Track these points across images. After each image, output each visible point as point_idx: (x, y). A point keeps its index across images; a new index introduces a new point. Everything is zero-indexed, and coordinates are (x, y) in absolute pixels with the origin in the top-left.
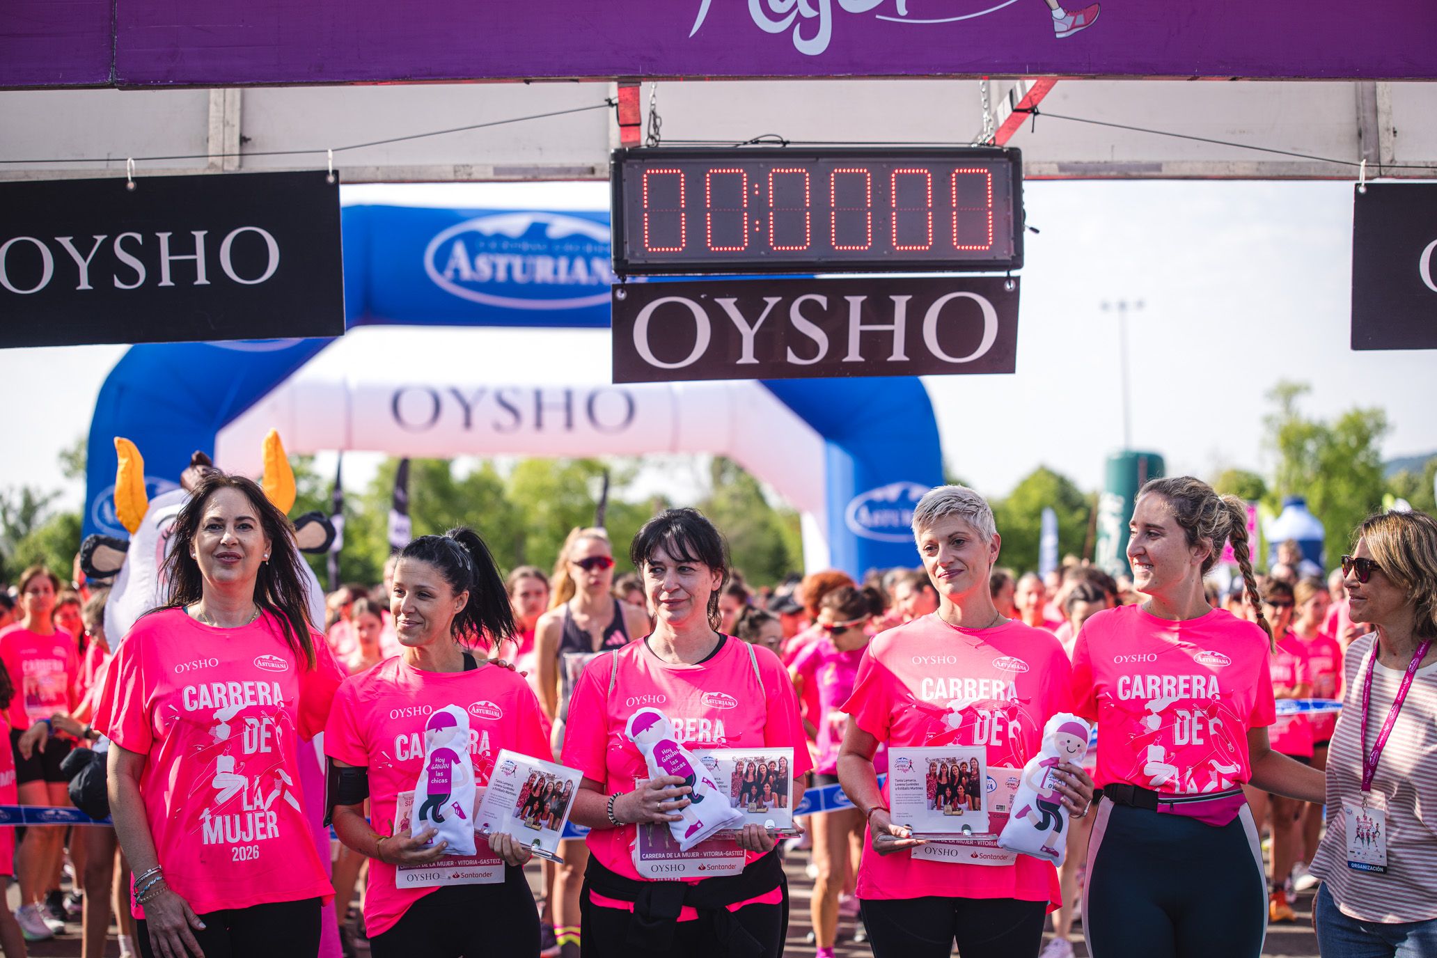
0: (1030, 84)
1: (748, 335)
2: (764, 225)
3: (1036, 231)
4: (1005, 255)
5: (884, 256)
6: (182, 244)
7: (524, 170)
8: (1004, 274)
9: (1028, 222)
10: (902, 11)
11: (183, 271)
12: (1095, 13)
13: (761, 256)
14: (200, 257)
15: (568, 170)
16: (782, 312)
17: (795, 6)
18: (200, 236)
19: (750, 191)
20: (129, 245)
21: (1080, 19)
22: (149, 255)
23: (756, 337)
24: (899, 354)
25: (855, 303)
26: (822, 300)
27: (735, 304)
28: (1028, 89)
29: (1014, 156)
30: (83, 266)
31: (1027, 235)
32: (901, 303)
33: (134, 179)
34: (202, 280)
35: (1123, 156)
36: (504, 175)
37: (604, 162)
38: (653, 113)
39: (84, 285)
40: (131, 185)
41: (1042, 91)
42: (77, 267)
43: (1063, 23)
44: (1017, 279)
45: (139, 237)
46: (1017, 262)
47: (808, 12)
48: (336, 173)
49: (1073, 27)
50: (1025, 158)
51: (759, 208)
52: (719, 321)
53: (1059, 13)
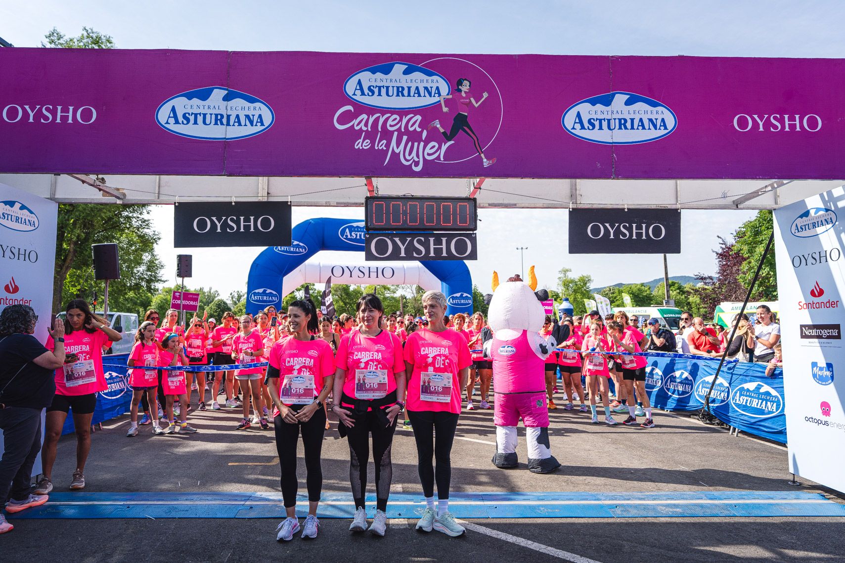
0: (478, 180)
1: (403, 248)
2: (406, 218)
3: (481, 220)
4: (472, 227)
5: (439, 227)
6: (247, 220)
7: (345, 203)
8: (472, 232)
9: (478, 218)
10: (442, 159)
11: (247, 227)
12: (495, 160)
13: (406, 226)
14: (252, 224)
15: (357, 204)
16: (412, 242)
17: (413, 157)
18: (252, 218)
19: (403, 209)
20: (232, 220)
21: (491, 162)
22: (238, 223)
23: (405, 249)
24: (444, 254)
25: (432, 239)
26: (423, 239)
27: (399, 239)
28: (478, 181)
29: (475, 200)
30: (219, 225)
31: (478, 221)
32: (444, 240)
33: (234, 202)
34: (252, 230)
35: (506, 202)
36: (339, 205)
37: (363, 201)
38: (377, 187)
39: (219, 230)
40: (233, 204)
41: (481, 183)
42: (217, 226)
43: (486, 163)
44: (476, 234)
45: (235, 218)
46: (475, 229)
47: (416, 159)
48: (291, 202)
49: (489, 164)
50: (478, 202)
51: (405, 213)
52: (395, 244)
53: (485, 160)
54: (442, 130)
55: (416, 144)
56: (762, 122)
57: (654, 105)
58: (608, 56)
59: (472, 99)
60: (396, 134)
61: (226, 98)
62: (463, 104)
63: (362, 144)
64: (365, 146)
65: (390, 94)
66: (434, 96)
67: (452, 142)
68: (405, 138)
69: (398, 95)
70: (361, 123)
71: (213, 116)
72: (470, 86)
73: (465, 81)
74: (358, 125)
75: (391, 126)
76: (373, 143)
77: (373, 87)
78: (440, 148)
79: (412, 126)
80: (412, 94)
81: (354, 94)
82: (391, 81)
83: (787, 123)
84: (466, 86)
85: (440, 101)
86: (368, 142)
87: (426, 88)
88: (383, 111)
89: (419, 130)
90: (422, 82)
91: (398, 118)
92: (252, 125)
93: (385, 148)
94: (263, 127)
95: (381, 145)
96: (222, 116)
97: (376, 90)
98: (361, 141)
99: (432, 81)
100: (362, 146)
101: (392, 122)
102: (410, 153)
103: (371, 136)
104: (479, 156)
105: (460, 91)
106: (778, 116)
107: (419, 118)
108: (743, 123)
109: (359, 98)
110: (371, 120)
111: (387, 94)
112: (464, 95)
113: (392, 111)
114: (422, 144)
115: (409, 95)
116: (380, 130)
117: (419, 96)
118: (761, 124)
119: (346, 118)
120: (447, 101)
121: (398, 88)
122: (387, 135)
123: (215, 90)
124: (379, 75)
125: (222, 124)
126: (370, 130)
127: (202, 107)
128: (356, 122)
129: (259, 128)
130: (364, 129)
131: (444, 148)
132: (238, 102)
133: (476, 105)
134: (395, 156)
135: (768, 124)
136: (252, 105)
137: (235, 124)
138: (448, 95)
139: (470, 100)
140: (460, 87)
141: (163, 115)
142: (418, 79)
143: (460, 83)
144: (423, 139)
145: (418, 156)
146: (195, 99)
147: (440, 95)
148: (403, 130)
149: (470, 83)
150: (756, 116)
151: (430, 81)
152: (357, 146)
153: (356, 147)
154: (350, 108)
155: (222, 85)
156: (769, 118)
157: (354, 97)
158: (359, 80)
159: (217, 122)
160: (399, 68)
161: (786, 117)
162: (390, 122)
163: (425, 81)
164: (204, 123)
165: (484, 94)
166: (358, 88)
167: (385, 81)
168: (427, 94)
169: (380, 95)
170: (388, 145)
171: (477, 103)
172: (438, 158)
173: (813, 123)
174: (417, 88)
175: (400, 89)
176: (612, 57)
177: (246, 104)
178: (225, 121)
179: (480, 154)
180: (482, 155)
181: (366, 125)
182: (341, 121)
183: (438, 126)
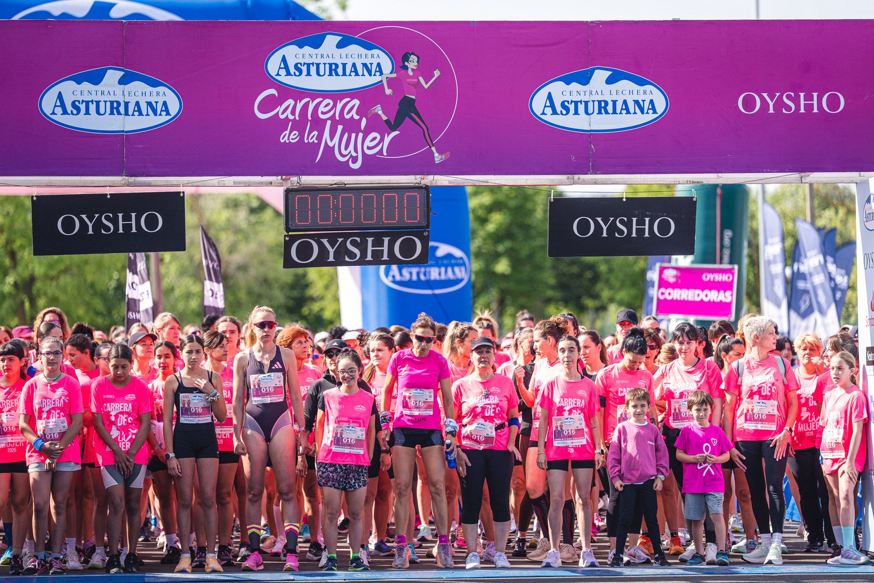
1: (332, 251)
2: (338, 214)
3: (435, 215)
4: (424, 224)
5: (380, 224)
6: (127, 218)
7: (245, 183)
8: (423, 230)
10: (385, 154)
11: (127, 227)
12: (448, 154)
13: (337, 225)
14: (133, 222)
16: (344, 243)
17: (350, 152)
18: (133, 215)
19: (333, 202)
20: (107, 218)
21: (443, 157)
22: (115, 221)
23: (334, 252)
24: (386, 258)
25: (370, 240)
26: (358, 239)
27: (327, 241)
30: (90, 225)
32: (386, 240)
33: (110, 194)
34: (134, 230)
36: (237, 184)
39: (91, 232)
40: (109, 197)
42: (88, 226)
43: (438, 158)
45: (111, 215)
46: (428, 226)
47: (354, 154)
48: (183, 192)
49: (441, 159)
51: (336, 208)
52: (322, 247)
53: (436, 155)
54: (385, 118)
55: (353, 135)
56: (772, 101)
57: (641, 83)
58: (587, 22)
59: (421, 79)
60: (329, 122)
61: (123, 81)
62: (412, 85)
63: (289, 137)
64: (292, 139)
65: (322, 73)
66: (375, 75)
67: (397, 133)
68: (340, 128)
69: (331, 74)
70: (287, 110)
71: (108, 104)
72: (418, 62)
73: (412, 56)
74: (283, 113)
75: (323, 113)
76: (302, 135)
77: (301, 64)
78: (382, 140)
79: (348, 113)
80: (348, 73)
81: (278, 75)
82: (322, 56)
83: (802, 102)
84: (413, 62)
85: (381, 81)
86: (295, 134)
87: (365, 65)
88: (314, 94)
89: (356, 117)
90: (360, 57)
91: (332, 103)
92: (155, 114)
93: (316, 141)
94: (169, 117)
95: (311, 137)
96: (119, 103)
97: (304, 69)
98: (287, 132)
99: (372, 56)
100: (288, 139)
101: (324, 106)
102: (346, 148)
103: (299, 125)
104: (430, 149)
105: (406, 68)
106: (792, 94)
107: (356, 102)
108: (749, 103)
109: (284, 79)
110: (299, 106)
111: (318, 74)
112: (410, 73)
113: (325, 94)
114: (361, 135)
115: (344, 74)
116: (310, 118)
117: (357, 74)
118: (771, 104)
119: (269, 104)
120: (390, 81)
121: (330, 65)
122: (319, 125)
123: (109, 72)
124: (307, 49)
125: (119, 113)
126: (297, 118)
127: (94, 93)
128: (280, 109)
129: (164, 118)
130: (291, 117)
131: (387, 140)
132: (138, 86)
133: (426, 86)
134: (329, 150)
135: (779, 104)
136: (155, 90)
137: (135, 113)
138: (391, 73)
139: (419, 80)
140: (406, 63)
141: (48, 103)
142: (355, 53)
143: (406, 58)
144: (362, 129)
145: (356, 150)
146: (85, 83)
147: (381, 74)
148: (337, 118)
149: (418, 58)
150: (765, 95)
151: (369, 56)
152: (283, 139)
153: (282, 141)
154: (273, 91)
155: (116, 64)
156: (781, 97)
157: (277, 78)
158: (284, 56)
159: (113, 112)
160: (331, 40)
161: (802, 95)
162: (322, 109)
163: (363, 56)
164: (98, 112)
165: (435, 72)
166: (282, 66)
167: (314, 56)
168: (366, 73)
169: (309, 74)
170: (320, 137)
171: (426, 83)
172: (381, 152)
173: (833, 102)
174: (354, 65)
175: (334, 67)
176: (592, 22)
177: (148, 89)
178: (122, 109)
179: (430, 147)
180: (433, 149)
181: (293, 113)
182: (263, 108)
183: (380, 112)
